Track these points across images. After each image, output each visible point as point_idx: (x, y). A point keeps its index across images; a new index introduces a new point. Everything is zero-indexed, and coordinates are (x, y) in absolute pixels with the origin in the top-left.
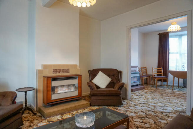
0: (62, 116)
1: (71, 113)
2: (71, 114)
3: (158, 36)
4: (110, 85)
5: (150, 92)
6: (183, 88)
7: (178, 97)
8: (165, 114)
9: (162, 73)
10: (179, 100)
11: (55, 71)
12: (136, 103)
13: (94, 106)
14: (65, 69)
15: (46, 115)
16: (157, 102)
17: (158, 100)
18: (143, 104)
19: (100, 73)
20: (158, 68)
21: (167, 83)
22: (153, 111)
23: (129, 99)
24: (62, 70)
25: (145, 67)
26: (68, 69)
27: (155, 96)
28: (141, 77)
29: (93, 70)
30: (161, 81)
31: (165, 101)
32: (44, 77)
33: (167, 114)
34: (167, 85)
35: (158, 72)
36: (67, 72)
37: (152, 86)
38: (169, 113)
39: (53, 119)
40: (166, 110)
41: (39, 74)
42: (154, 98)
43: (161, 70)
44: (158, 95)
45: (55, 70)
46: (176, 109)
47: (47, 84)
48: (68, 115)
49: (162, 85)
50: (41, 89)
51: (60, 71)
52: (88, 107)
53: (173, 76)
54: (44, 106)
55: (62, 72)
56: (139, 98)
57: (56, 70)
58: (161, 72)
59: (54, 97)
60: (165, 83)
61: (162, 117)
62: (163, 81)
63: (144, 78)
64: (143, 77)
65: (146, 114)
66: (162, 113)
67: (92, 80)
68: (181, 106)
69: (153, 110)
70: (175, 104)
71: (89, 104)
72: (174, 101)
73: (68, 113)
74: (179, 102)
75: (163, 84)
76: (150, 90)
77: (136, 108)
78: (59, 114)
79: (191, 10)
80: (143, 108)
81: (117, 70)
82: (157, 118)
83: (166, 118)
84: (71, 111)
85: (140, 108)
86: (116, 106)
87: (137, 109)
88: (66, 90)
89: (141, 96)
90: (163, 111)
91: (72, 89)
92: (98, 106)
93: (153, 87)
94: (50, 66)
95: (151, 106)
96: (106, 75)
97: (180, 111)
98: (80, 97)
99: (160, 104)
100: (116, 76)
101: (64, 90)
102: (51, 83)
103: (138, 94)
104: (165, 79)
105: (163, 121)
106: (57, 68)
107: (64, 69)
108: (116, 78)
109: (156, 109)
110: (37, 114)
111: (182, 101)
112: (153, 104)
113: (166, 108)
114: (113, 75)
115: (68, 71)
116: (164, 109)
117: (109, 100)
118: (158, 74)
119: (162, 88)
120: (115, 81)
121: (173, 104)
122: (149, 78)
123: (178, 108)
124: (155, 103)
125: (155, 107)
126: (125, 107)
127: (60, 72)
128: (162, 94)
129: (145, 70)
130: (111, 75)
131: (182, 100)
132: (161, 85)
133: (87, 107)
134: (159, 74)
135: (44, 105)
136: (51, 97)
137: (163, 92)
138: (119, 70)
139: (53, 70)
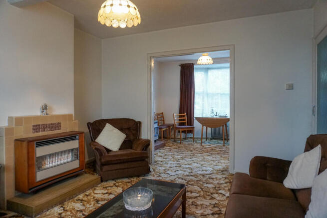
0: (62, 207)
1: (76, 198)
2: (77, 200)
3: (180, 67)
4: (126, 145)
5: (175, 150)
6: (212, 140)
7: (211, 152)
8: (208, 176)
9: (186, 121)
10: (214, 156)
11: (36, 128)
12: (165, 167)
13: (106, 181)
14: (53, 122)
15: (34, 210)
16: (191, 162)
17: (190, 160)
18: (175, 168)
19: (108, 126)
20: (180, 114)
21: (194, 135)
22: (192, 176)
23: (153, 162)
24: (49, 125)
25: (161, 112)
26: (59, 123)
27: (184, 155)
28: (159, 128)
29: (96, 122)
30: (185, 133)
31: (199, 160)
32: (16, 140)
33: (209, 176)
34: (193, 138)
35: (180, 120)
36: (57, 128)
37: (173, 140)
38: (210, 174)
39: (49, 215)
40: (206, 171)
41: (6, 136)
42: (185, 157)
43: (184, 116)
44: (187, 152)
45: (37, 126)
46: (217, 168)
47: (28, 153)
48: (72, 203)
49: (185, 139)
50: (12, 164)
51: (45, 127)
52: (99, 184)
53: (201, 125)
54: (19, 196)
55: (49, 129)
56: (165, 160)
57: (39, 125)
58: (184, 120)
59: (40, 176)
60: (190, 135)
61: (205, 180)
62: (188, 133)
63: (163, 130)
64: (162, 128)
65: (185, 180)
66: (203, 175)
67: (96, 138)
68: (220, 164)
69: (192, 174)
70: (212, 162)
71: (100, 178)
72: (210, 158)
73: (70, 199)
74: (214, 159)
75: (187, 136)
76: (174, 147)
77: (169, 174)
78: (56, 205)
79: (234, 45)
80: (177, 173)
81: (134, 121)
82: (201, 183)
83: (211, 181)
84: (74, 195)
85: (174, 174)
86: (141, 176)
87: (171, 176)
88: (59, 160)
89: (166, 157)
90: (202, 172)
91: (68, 158)
92: (113, 180)
93: (175, 141)
94: (28, 119)
95: (187, 168)
96: (117, 130)
97: (222, 169)
98: (82, 170)
99: (195, 164)
100: (134, 130)
101: (56, 161)
102: (34, 152)
103: (161, 154)
104: (189, 129)
105: (210, 186)
106: (40, 123)
107: (52, 124)
108: (134, 132)
109: (194, 173)
110: (6, 214)
111: (218, 158)
112: (187, 166)
113: (204, 168)
114: (129, 129)
115: (57, 126)
116: (203, 171)
117: (125, 169)
118: (179, 123)
119: (187, 142)
120: (132, 137)
121: (210, 163)
122: (169, 128)
123: (217, 167)
124: (189, 164)
125: (191, 169)
126: (153, 176)
127: (46, 130)
128: (191, 151)
129: (161, 117)
130: (125, 129)
131: (217, 156)
132: (185, 137)
133: (97, 185)
134: (181, 123)
135: (17, 194)
136: (36, 177)
137: (192, 148)
138: (137, 120)
139: (34, 126)
